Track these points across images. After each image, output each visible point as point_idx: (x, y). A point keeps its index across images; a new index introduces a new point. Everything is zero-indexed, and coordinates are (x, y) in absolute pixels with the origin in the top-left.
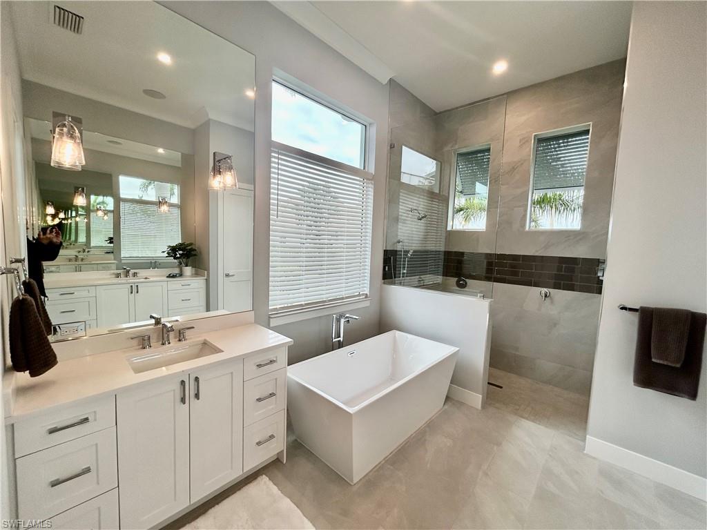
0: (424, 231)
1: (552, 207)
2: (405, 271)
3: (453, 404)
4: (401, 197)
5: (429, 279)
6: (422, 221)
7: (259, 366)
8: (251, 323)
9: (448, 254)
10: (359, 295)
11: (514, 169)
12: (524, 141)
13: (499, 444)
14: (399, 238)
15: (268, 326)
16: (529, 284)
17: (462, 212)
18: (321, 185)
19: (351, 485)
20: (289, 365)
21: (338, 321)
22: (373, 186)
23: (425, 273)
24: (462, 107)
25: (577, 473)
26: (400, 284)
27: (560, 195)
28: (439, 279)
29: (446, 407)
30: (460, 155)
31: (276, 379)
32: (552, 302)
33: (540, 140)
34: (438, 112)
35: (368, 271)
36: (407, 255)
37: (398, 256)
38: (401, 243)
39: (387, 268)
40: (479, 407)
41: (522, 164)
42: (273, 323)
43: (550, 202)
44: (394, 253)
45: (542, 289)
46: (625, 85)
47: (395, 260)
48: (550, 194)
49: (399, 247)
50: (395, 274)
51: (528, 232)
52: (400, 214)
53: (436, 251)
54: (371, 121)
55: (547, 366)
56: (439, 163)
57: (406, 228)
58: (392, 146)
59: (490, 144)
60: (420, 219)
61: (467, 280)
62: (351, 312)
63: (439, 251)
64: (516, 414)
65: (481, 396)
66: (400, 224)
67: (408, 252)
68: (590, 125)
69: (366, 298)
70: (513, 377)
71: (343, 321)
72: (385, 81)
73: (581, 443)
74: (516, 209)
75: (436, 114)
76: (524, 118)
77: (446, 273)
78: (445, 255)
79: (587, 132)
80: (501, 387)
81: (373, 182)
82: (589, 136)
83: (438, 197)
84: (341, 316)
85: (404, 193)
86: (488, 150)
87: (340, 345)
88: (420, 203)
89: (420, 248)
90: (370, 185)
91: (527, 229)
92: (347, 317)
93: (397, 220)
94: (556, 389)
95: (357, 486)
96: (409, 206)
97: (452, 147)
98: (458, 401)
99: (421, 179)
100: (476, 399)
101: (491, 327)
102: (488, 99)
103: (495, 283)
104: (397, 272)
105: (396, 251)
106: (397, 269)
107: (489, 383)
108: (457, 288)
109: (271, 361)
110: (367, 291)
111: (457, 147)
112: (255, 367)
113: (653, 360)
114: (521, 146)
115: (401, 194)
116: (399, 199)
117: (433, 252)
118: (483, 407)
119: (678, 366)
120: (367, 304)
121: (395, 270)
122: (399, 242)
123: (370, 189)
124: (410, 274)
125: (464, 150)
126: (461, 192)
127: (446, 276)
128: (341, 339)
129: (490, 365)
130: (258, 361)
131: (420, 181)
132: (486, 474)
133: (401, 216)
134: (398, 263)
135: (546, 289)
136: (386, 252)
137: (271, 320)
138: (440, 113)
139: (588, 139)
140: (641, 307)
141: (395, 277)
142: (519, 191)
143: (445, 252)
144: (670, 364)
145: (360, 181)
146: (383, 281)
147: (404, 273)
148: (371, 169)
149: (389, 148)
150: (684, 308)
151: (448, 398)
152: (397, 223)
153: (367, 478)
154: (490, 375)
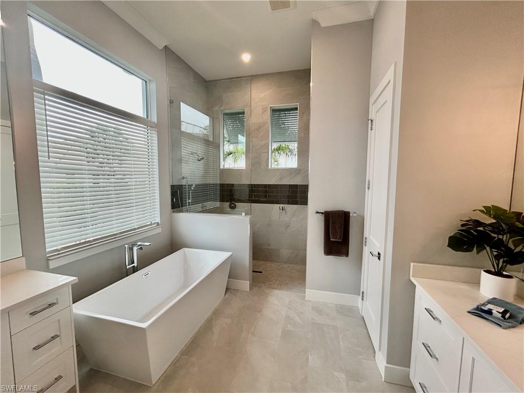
0: (203, 169)
1: (284, 153)
2: (190, 201)
3: (231, 292)
4: (182, 143)
5: (210, 205)
6: (201, 162)
7: (33, 314)
8: (23, 270)
9: (222, 185)
10: (151, 224)
11: (260, 127)
12: (264, 110)
13: (260, 311)
14: (183, 175)
15: (47, 269)
16: (272, 203)
17: (231, 155)
18: (112, 127)
19: (150, 387)
20: (73, 303)
21: (131, 249)
22: (156, 133)
23: (206, 200)
24: (224, 79)
25: (302, 313)
26: (187, 211)
27: (288, 146)
28: (218, 204)
29: (227, 296)
30: (226, 114)
31: (59, 320)
32: (286, 213)
33: (274, 111)
34: (207, 80)
35: (158, 203)
36: (191, 188)
37: (183, 190)
38: (185, 179)
39: (174, 199)
40: (248, 289)
41: (264, 125)
42: (53, 265)
43: (283, 150)
44: (181, 187)
45: (280, 205)
46: (311, 84)
47: (181, 193)
48: (283, 145)
49: (184, 182)
50: (182, 203)
51: (270, 169)
52: (183, 156)
53: (214, 184)
54: (151, 78)
55: (285, 253)
56: (211, 119)
57: (189, 167)
58: (171, 102)
59: (244, 109)
60: (199, 161)
61: (236, 203)
62: (143, 240)
63: (216, 184)
64: (270, 287)
65: (249, 282)
66: (183, 164)
67: (192, 185)
68: (297, 105)
69: (158, 225)
70: (269, 264)
71: (135, 249)
72: (161, 47)
73: (304, 294)
74: (262, 154)
75: (205, 81)
76: (263, 95)
77: (222, 200)
78: (220, 187)
79: (296, 109)
80: (261, 272)
81: (156, 129)
82: (298, 112)
83: (211, 144)
84: (134, 245)
85: (185, 140)
86: (243, 113)
87: (135, 270)
88: (199, 149)
89: (201, 183)
90: (154, 132)
91: (270, 167)
92: (140, 245)
93: (180, 161)
94: (291, 265)
95: (156, 386)
96: (189, 149)
97: (219, 108)
98: (234, 290)
99: (201, 129)
100: (245, 285)
101: (252, 234)
102: (241, 77)
103: (252, 204)
104: (184, 202)
105: (182, 185)
106: (184, 200)
107: (253, 271)
108: (230, 209)
109: (50, 305)
110: (158, 220)
111: (222, 108)
112: (28, 316)
113: (331, 240)
114: (263, 113)
115: (182, 140)
116: (181, 144)
117: (212, 184)
118: (251, 289)
119: (341, 241)
120: (159, 230)
121: (182, 200)
122: (183, 178)
123: (154, 135)
124: (194, 203)
125: (227, 111)
126: (228, 141)
127: (222, 202)
128: (135, 264)
129: (254, 259)
130: (32, 309)
131: (200, 131)
132: (253, 334)
133: (184, 157)
134: (184, 195)
135: (282, 205)
136: (173, 187)
137: (50, 262)
138: (209, 81)
139: (297, 113)
140: (325, 212)
141: (182, 206)
142: (263, 143)
143: (220, 184)
144: (338, 240)
145: (144, 128)
146: (172, 210)
147: (189, 203)
148: (154, 118)
149: (169, 103)
150: (341, 210)
151: (227, 289)
152: (181, 164)
153: (164, 375)
154: (254, 266)
